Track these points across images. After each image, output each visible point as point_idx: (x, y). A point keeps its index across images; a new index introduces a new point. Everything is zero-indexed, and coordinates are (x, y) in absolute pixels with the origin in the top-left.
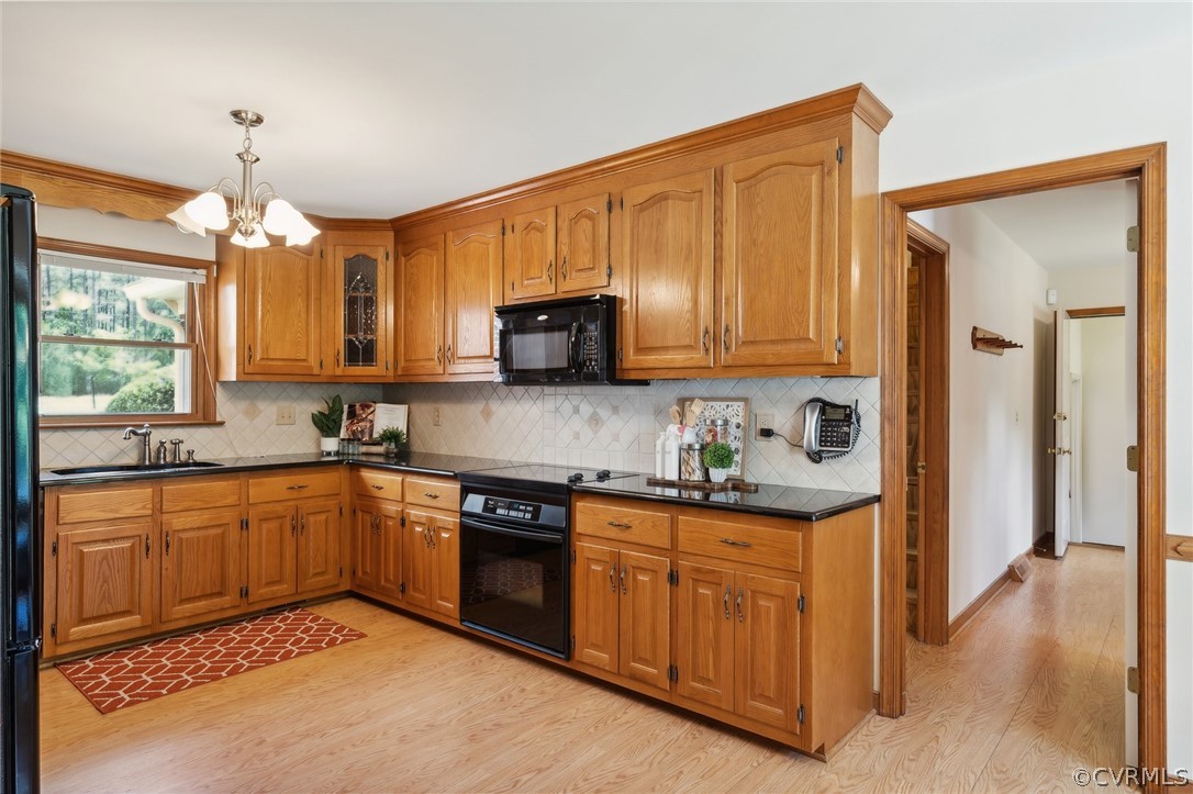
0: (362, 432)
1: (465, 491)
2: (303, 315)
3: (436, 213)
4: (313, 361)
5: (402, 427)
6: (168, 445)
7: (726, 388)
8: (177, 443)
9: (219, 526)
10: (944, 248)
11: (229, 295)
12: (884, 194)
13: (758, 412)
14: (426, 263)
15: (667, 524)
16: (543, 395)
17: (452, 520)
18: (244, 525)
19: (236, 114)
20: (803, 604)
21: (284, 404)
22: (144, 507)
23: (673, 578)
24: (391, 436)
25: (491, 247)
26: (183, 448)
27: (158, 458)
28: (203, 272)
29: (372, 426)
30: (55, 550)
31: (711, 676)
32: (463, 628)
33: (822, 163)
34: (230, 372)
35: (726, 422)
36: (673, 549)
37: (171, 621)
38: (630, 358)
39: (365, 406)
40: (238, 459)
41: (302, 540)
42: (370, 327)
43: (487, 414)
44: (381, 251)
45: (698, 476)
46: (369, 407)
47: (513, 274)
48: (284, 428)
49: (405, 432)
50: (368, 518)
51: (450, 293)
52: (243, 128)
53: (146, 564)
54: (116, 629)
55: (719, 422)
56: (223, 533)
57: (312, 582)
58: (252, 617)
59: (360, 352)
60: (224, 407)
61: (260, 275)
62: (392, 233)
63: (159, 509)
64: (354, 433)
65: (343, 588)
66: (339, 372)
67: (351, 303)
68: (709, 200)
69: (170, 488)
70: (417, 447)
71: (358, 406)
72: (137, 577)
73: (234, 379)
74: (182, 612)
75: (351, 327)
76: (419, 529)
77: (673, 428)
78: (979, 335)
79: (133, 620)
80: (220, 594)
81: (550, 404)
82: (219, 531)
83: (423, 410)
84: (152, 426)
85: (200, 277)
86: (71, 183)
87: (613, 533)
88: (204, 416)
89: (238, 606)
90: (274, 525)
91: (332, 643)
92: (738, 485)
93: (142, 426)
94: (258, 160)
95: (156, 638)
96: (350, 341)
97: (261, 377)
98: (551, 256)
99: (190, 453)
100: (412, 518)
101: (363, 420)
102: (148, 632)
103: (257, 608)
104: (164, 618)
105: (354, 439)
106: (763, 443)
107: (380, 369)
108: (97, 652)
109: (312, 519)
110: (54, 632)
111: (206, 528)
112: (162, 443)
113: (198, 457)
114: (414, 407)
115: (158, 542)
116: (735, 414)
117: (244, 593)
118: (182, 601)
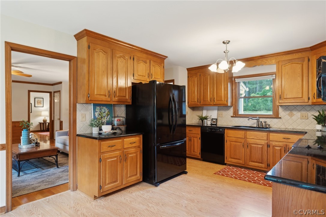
2: (300, 83)
4: (305, 98)
6: (263, 123)
8: (266, 122)
9: (261, 145)
18: (268, 146)
21: (304, 113)
22: (243, 136)
26: (267, 124)
27: (260, 126)
28: (275, 75)
37: (249, 165)
40: (286, 129)
48: (304, 120)
53: (243, 150)
56: (262, 147)
60: (281, 113)
61: (283, 73)
63: (246, 137)
66: (315, 101)
80: (261, 163)
84: (259, 117)
85: (274, 77)
88: (276, 116)
89: (266, 168)
90: (278, 149)
94: (229, 51)
99: (269, 125)
104: (247, 164)
110: (226, 158)
112: (261, 122)
115: (246, 144)
118: (252, 161)
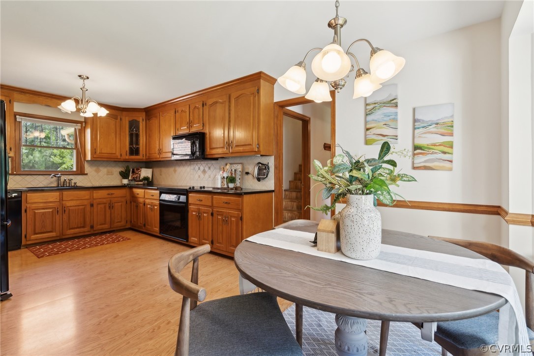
0: (136, 177)
1: (161, 193)
2: (114, 139)
3: (163, 104)
4: (118, 154)
5: (150, 176)
6: (67, 181)
7: (238, 161)
8: (70, 180)
9: (83, 205)
10: (308, 119)
11: (88, 132)
12: (275, 103)
13: (245, 167)
14: (154, 122)
15: (211, 199)
16: (190, 164)
17: (158, 202)
18: (92, 205)
19: (80, 76)
20: (241, 219)
21: (110, 169)
22: (56, 199)
23: (212, 214)
24: (146, 179)
25: (172, 118)
26: (73, 182)
27: (64, 184)
28: (80, 125)
29: (140, 176)
30: (26, 211)
31: (221, 242)
32: (161, 236)
33: (253, 94)
34: (89, 157)
35: (235, 170)
36: (212, 206)
37: (66, 235)
38: (208, 151)
39: (138, 169)
40: (93, 186)
41: (113, 211)
42: (137, 143)
43: (175, 171)
44: (141, 118)
45: (226, 186)
46: (139, 169)
47: (178, 126)
48: (110, 176)
49: (151, 177)
50: (135, 204)
51: (161, 132)
52: (82, 80)
53: (57, 216)
54: (47, 237)
55: (233, 170)
56: (84, 208)
57: (116, 224)
58: (95, 235)
59: (134, 151)
60: (87, 168)
61: (98, 126)
62: (144, 113)
63: (61, 199)
64: (133, 178)
65: (127, 227)
66: (127, 157)
67: (131, 135)
68: (227, 103)
69: (65, 193)
70: (155, 182)
71: (135, 169)
72: (54, 220)
73: (90, 159)
74: (70, 232)
75: (131, 143)
76: (149, 206)
77: (221, 172)
78: (326, 146)
79: (53, 234)
80: (83, 227)
81: (192, 167)
82: (83, 207)
83: (157, 170)
84: (61, 174)
85: (79, 126)
86: (31, 96)
87: (198, 202)
88: (81, 172)
89: (89, 231)
90: (102, 206)
91: (119, 241)
92: (236, 188)
93: (58, 174)
94: (87, 90)
95: (61, 240)
96: (131, 147)
97: (99, 160)
98: (188, 120)
99: (75, 183)
100: (147, 203)
101: (137, 174)
102: (58, 238)
103: (97, 232)
104: (64, 234)
105: (134, 179)
106: (246, 177)
107: (141, 157)
108: (41, 243)
109: (116, 204)
110: (26, 237)
111: (78, 206)
112: (65, 180)
113: (78, 184)
114: (154, 169)
115: (61, 209)
116: (239, 168)
117: (92, 227)
118: (70, 229)
